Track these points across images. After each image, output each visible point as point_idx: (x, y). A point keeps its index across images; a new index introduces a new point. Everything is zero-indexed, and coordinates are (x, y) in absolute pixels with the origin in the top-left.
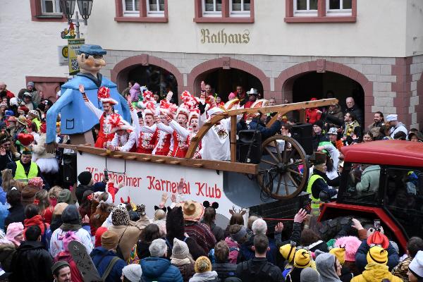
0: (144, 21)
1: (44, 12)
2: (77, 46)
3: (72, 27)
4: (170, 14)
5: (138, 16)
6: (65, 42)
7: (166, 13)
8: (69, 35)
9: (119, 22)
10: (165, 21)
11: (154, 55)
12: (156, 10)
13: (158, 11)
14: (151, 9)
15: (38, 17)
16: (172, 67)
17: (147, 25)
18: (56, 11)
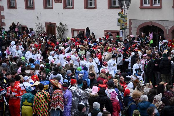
0: (151, 8)
1: (113, 6)
2: (124, 18)
3: (122, 11)
4: (162, 5)
5: (149, 6)
6: (119, 17)
7: (161, 5)
8: (121, 14)
9: (141, 8)
10: (160, 8)
11: (155, 21)
12: (157, 3)
13: (158, 4)
14: (155, 3)
15: (110, 7)
16: (162, 26)
17: (153, 10)
18: (117, 5)
